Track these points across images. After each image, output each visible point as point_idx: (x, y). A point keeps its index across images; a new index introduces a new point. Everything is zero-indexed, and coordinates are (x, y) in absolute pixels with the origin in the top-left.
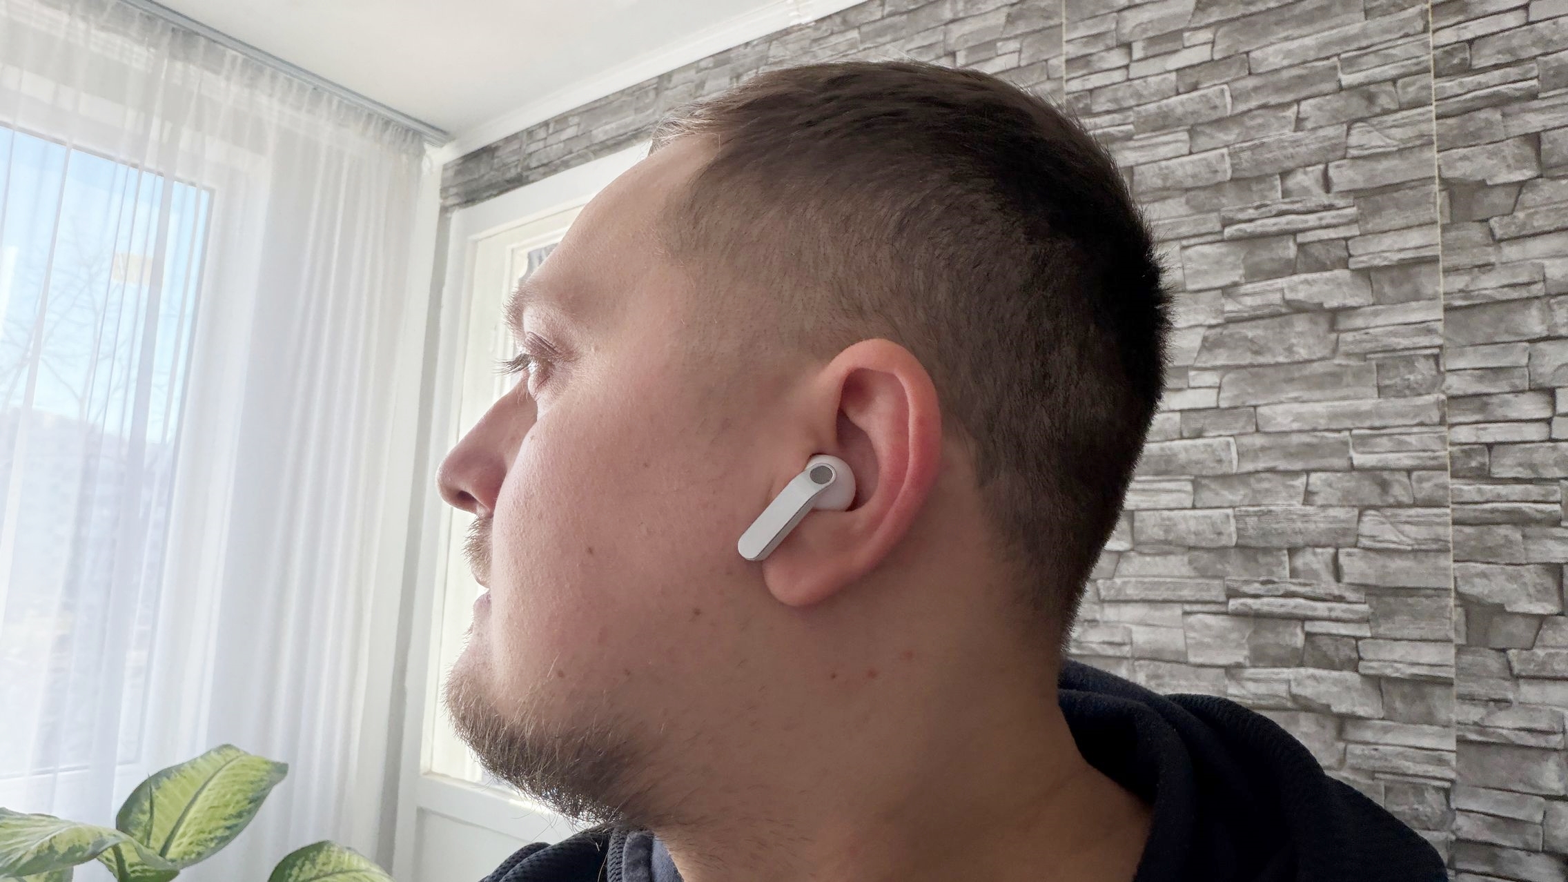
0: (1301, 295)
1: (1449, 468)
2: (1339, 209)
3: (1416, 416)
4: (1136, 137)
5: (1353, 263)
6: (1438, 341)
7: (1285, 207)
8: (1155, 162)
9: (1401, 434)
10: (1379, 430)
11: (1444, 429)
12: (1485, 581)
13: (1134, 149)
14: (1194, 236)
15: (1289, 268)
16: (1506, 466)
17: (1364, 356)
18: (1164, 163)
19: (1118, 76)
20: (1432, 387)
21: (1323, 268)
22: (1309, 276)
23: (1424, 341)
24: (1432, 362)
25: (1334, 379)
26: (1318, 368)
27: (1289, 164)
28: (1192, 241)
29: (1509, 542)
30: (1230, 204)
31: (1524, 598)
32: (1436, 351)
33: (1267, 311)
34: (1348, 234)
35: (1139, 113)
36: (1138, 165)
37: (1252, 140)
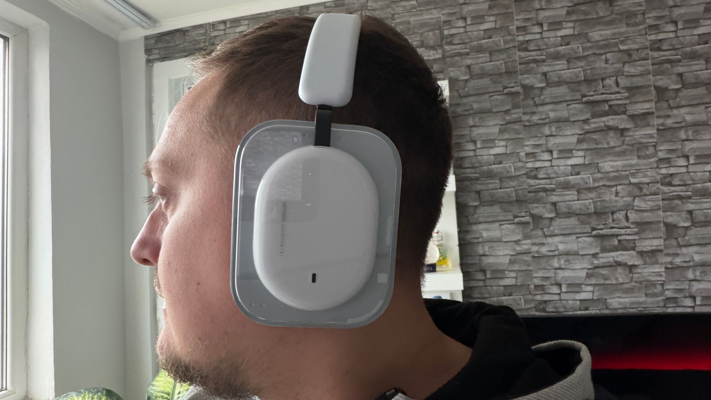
0: (611, 123)
1: (660, 182)
2: (622, 93)
3: (650, 165)
4: (547, 61)
5: (628, 113)
6: (655, 140)
7: (604, 92)
8: (555, 71)
9: (645, 171)
10: (638, 171)
11: (658, 169)
12: (671, 218)
13: (546, 66)
14: (572, 100)
15: (606, 114)
16: (676, 181)
17: (632, 145)
18: (558, 72)
19: (538, 36)
20: (654, 156)
21: (618, 114)
22: (614, 117)
23: (651, 140)
24: (653, 147)
25: (623, 153)
26: (617, 149)
27: (604, 76)
28: (571, 102)
29: (678, 205)
30: (584, 89)
31: (682, 222)
32: (654, 144)
33: (599, 129)
34: (625, 103)
35: (547, 52)
36: (548, 72)
37: (590, 66)
